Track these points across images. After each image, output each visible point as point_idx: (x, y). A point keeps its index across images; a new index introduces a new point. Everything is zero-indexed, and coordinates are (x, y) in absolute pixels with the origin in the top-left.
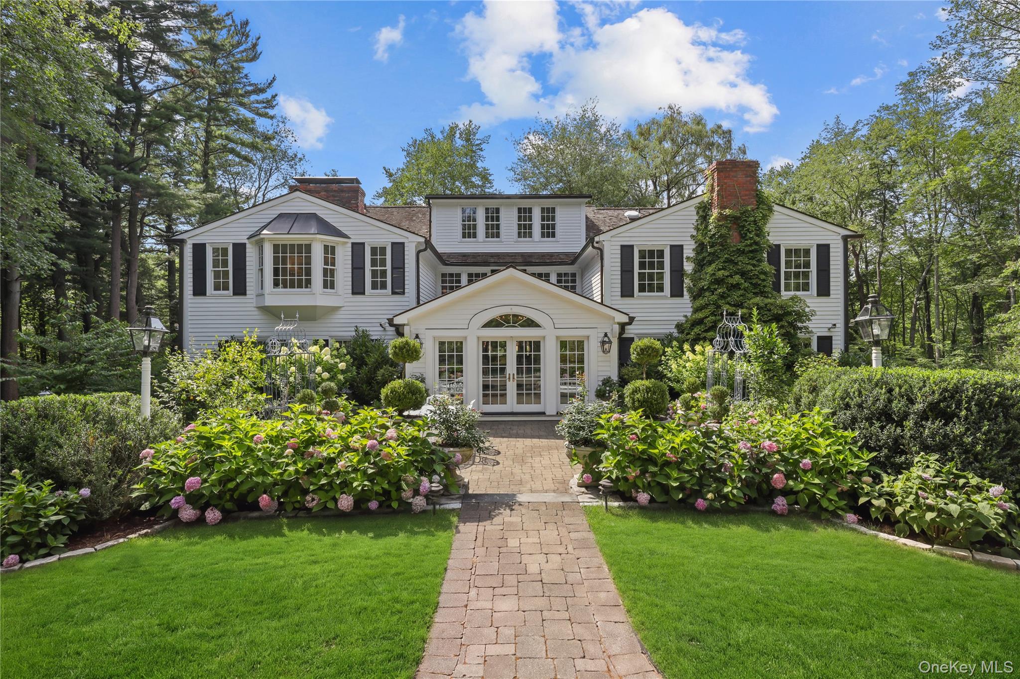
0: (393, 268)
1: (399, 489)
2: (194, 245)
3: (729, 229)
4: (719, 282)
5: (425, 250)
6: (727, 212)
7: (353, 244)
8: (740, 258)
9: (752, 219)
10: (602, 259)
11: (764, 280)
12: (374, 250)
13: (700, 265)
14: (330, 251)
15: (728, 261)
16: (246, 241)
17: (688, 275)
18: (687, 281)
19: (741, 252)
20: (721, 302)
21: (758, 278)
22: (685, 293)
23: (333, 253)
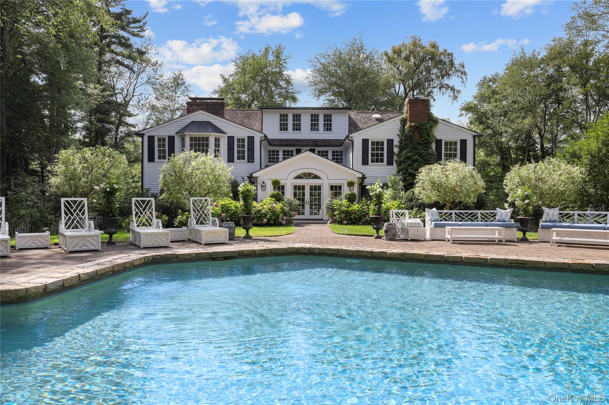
0: (248, 149)
1: (279, 219)
2: (149, 136)
3: (414, 132)
4: (408, 158)
5: (264, 140)
6: (413, 124)
7: (228, 137)
8: (419, 147)
9: (425, 128)
10: (353, 146)
11: (430, 158)
12: (239, 140)
13: (401, 149)
14: (217, 140)
15: (413, 148)
16: (175, 135)
17: (395, 154)
18: (395, 158)
19: (420, 144)
20: (408, 168)
21: (427, 156)
22: (394, 163)
23: (219, 141)
